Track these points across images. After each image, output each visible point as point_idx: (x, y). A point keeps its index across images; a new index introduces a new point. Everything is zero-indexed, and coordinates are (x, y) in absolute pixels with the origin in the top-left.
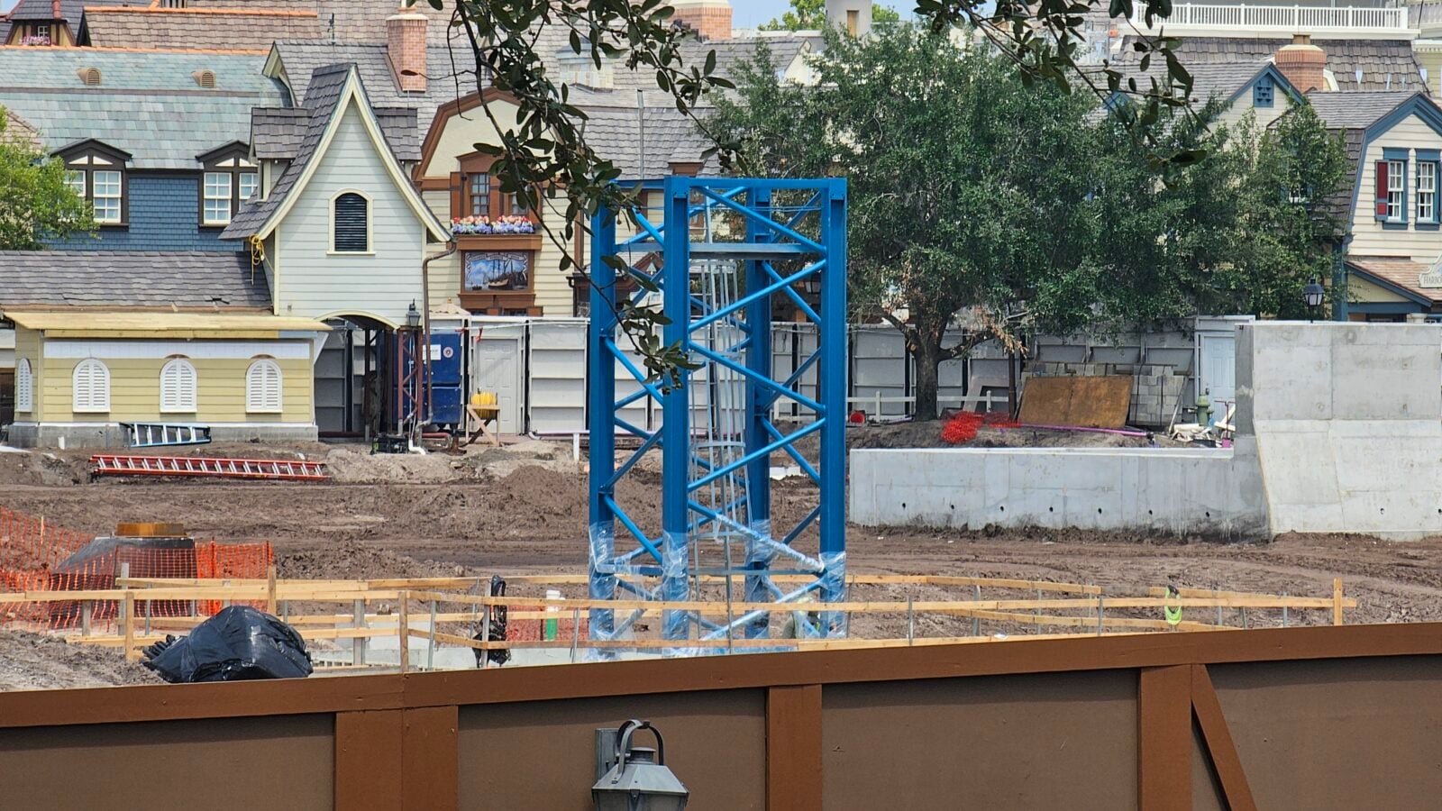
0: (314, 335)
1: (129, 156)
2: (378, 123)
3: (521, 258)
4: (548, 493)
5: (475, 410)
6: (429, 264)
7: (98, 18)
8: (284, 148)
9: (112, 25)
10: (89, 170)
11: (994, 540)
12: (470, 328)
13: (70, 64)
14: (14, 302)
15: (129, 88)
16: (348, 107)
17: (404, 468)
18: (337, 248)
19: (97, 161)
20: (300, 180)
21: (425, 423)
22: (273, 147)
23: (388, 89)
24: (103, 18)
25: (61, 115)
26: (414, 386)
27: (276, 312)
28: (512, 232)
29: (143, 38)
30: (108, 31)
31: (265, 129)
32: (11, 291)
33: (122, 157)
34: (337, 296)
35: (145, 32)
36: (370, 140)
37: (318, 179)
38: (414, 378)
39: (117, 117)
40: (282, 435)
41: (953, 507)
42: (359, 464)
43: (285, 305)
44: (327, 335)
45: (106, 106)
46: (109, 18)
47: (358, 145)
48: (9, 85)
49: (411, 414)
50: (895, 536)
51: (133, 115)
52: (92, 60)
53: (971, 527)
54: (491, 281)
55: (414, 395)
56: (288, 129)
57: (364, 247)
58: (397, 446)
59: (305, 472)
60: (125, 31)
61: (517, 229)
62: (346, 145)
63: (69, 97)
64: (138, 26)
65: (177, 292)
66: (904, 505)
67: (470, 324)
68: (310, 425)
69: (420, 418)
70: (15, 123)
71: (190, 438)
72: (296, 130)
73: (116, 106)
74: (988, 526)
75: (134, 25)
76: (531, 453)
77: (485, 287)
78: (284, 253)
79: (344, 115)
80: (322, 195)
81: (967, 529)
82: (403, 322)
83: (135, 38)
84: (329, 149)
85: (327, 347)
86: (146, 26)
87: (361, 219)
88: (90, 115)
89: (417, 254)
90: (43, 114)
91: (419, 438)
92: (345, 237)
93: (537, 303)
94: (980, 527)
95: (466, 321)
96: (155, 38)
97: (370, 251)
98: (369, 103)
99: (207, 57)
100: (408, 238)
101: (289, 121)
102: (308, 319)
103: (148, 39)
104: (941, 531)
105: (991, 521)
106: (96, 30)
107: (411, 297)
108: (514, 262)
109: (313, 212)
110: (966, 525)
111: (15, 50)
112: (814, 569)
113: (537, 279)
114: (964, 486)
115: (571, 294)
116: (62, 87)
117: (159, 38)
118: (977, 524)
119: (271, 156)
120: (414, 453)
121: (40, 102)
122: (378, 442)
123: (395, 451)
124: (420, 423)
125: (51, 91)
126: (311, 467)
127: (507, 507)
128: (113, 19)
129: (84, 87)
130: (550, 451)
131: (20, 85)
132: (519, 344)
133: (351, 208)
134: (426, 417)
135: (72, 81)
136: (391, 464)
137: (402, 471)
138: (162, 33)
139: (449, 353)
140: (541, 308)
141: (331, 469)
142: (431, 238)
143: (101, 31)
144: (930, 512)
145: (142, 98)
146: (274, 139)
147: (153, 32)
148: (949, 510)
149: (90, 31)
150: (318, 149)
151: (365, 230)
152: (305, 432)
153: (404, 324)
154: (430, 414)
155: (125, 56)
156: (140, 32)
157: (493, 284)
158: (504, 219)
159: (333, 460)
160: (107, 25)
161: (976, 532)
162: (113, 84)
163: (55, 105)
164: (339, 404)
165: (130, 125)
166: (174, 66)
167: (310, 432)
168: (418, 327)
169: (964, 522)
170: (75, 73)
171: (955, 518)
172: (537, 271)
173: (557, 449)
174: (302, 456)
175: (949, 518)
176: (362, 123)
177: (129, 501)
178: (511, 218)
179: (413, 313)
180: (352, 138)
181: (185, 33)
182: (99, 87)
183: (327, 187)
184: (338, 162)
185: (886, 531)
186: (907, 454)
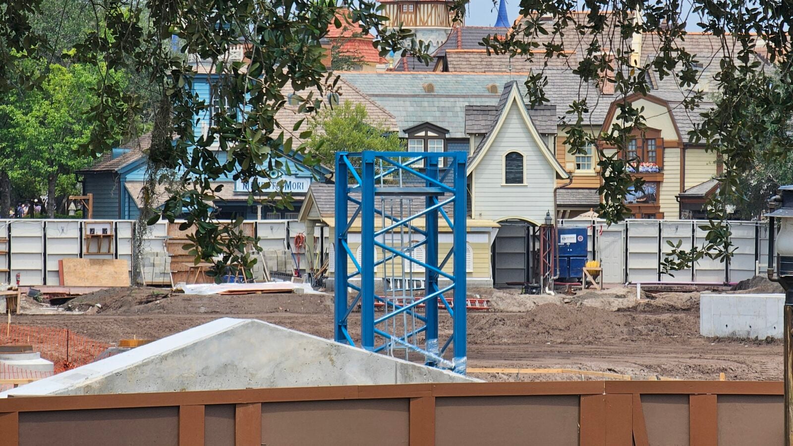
0: (490, 230)
1: (448, 131)
2: (528, 113)
3: (653, 186)
4: (557, 318)
5: (587, 271)
6: (558, 191)
7: (454, 56)
8: (482, 128)
9: (461, 59)
10: (426, 139)
11: (770, 345)
12: (596, 225)
13: (419, 81)
14: (329, 212)
15: (451, 94)
16: (512, 105)
17: (535, 303)
18: (506, 182)
19: (430, 134)
20: (485, 146)
21: (555, 278)
22: (476, 127)
23: (593, 93)
24: (456, 56)
25: (412, 109)
26: (549, 257)
27: (473, 217)
28: (647, 171)
29: (478, 66)
30: (459, 63)
31: (472, 117)
32: (328, 206)
33: (444, 132)
34: (505, 208)
35: (479, 63)
36: (524, 123)
37: (495, 144)
38: (549, 253)
39: (442, 110)
40: (473, 284)
41: (750, 327)
42: (509, 301)
43: (478, 213)
44: (498, 230)
45: (436, 104)
46: (459, 56)
47: (519, 126)
48: (383, 93)
49: (548, 273)
50: (721, 343)
51: (450, 109)
52: (431, 79)
53: (760, 338)
54: (638, 199)
55: (549, 262)
56: (485, 117)
57: (521, 182)
58: (534, 291)
59: (478, 305)
60: (468, 63)
61: (650, 170)
62: (511, 126)
63: (416, 99)
64: (476, 60)
65: (420, 207)
66: (727, 326)
67: (596, 223)
68: (489, 279)
69: (553, 275)
70: (384, 114)
71: (421, 286)
72: (489, 118)
73: (442, 104)
74: (768, 337)
75: (473, 59)
76: (613, 294)
77: (635, 202)
78: (478, 185)
79: (510, 109)
80: (498, 153)
81: (757, 339)
82: (543, 222)
83: (474, 67)
84: (501, 128)
85: (498, 236)
86: (480, 60)
87: (520, 166)
88: (427, 109)
89: (551, 185)
90: (401, 109)
91: (552, 286)
92: (512, 176)
93: (661, 210)
94: (764, 338)
95: (594, 221)
96: (484, 66)
97: (525, 183)
98: (524, 102)
99: (497, 77)
100: (546, 176)
101: (485, 112)
102: (490, 221)
103: (481, 67)
104: (744, 340)
105: (770, 335)
106: (452, 63)
107: (547, 209)
108: (649, 188)
109: (493, 162)
110: (757, 337)
111: (390, 74)
112: (449, 367)
113: (661, 197)
114: (756, 316)
115: (678, 205)
116: (413, 94)
117: (487, 66)
118: (762, 337)
119: (474, 132)
120: (549, 294)
121: (400, 102)
122: (525, 288)
123: (534, 293)
124: (552, 278)
125: (406, 96)
126: (481, 302)
127: (530, 326)
128: (462, 56)
129: (425, 93)
130: (624, 293)
131: (389, 93)
132: (622, 234)
133: (514, 160)
134: (555, 275)
135: (419, 90)
136: (529, 301)
137: (533, 304)
138: (488, 63)
139: (581, 239)
140: (663, 213)
141: (493, 303)
142: (558, 176)
143: (455, 63)
144: (739, 330)
145: (457, 99)
146: (477, 123)
147: (484, 63)
148: (748, 328)
149: (449, 63)
150: (496, 128)
151: (522, 173)
152: (485, 282)
153: (544, 223)
154: (558, 273)
155: (451, 77)
156: (477, 63)
157: (639, 200)
158: (644, 164)
159: (495, 299)
160: (458, 59)
161: (762, 341)
162: (441, 92)
163: (408, 103)
164: (523, 267)
165: (450, 114)
166: (477, 82)
167: (489, 282)
168: (551, 225)
169: (756, 336)
170: (421, 86)
171: (752, 333)
172: (661, 193)
173: (628, 292)
174: (478, 296)
175: (749, 333)
176: (520, 114)
177: (319, 322)
178: (647, 164)
179: (548, 217)
180: (515, 122)
181: (502, 63)
182: (433, 94)
183: (500, 149)
184: (507, 135)
185: (718, 340)
186: (728, 297)
